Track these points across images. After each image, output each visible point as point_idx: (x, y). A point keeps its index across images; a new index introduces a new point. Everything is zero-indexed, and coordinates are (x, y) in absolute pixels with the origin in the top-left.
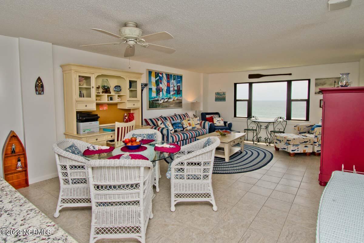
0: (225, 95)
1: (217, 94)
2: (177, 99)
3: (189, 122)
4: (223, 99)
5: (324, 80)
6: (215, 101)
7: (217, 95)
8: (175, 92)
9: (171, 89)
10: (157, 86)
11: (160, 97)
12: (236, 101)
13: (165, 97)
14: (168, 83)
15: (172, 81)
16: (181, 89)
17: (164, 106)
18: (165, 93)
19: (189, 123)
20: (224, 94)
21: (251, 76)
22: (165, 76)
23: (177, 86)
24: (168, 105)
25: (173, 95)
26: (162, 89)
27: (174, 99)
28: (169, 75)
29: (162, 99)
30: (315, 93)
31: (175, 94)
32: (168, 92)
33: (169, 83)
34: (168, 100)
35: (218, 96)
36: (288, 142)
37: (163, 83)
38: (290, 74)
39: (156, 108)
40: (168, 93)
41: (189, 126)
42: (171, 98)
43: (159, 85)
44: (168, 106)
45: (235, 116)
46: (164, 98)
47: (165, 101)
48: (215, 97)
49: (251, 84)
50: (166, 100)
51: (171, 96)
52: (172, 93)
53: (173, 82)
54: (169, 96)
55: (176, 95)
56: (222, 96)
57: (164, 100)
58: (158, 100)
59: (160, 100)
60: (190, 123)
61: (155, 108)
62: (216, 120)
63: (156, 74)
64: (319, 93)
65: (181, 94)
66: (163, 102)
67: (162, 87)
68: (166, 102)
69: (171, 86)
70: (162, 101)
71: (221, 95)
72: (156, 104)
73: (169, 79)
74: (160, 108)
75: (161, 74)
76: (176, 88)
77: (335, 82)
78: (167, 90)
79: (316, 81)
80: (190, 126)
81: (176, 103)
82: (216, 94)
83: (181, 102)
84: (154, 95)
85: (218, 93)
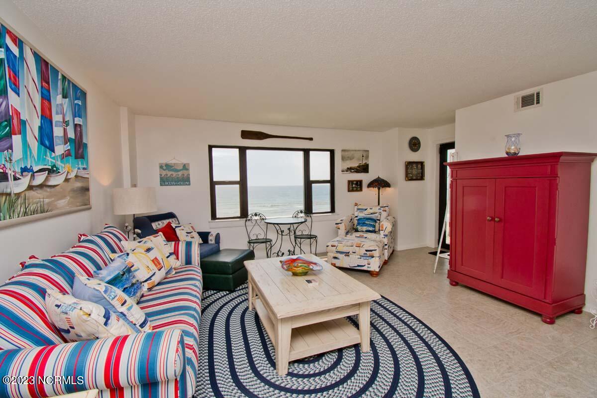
0: (187, 169)
1: (165, 168)
2: (76, 176)
3: (152, 255)
4: (185, 180)
5: (352, 152)
6: (161, 185)
7: (164, 170)
8: (68, 147)
9: (58, 132)
11: (14, 159)
12: (213, 184)
13: (36, 164)
15: (59, 99)
16: (84, 141)
17: (32, 207)
19: (153, 261)
20: (185, 167)
21: (246, 135)
23: (76, 126)
24: (47, 200)
25: (62, 157)
26: (23, 123)
27: (69, 177)
28: (46, 63)
29: (24, 170)
30: (342, 171)
31: (68, 154)
32: (47, 143)
34: (47, 179)
35: (169, 173)
36: (368, 253)
37: (24, 93)
38: (311, 139)
40: (45, 146)
41: (156, 270)
42: (57, 171)
44: (49, 204)
45: (214, 216)
46: (32, 170)
47: (34, 183)
48: (161, 175)
49: (243, 151)
50: (40, 179)
51: (59, 164)
52: (60, 149)
53: (61, 105)
54: (49, 159)
55: (71, 159)
56: (180, 173)
57: (33, 176)
58: (5, 177)
59: (15, 179)
60: (156, 258)
62: (184, 233)
64: (347, 171)
65: (86, 159)
66: (30, 188)
67: (19, 110)
68: (41, 186)
69: (57, 118)
70: (25, 181)
71: (177, 171)
76: (71, 134)
77: (363, 156)
78: (41, 128)
79: (343, 153)
80: (159, 270)
81: (73, 190)
82: (161, 167)
83: (87, 189)
85: (167, 165)
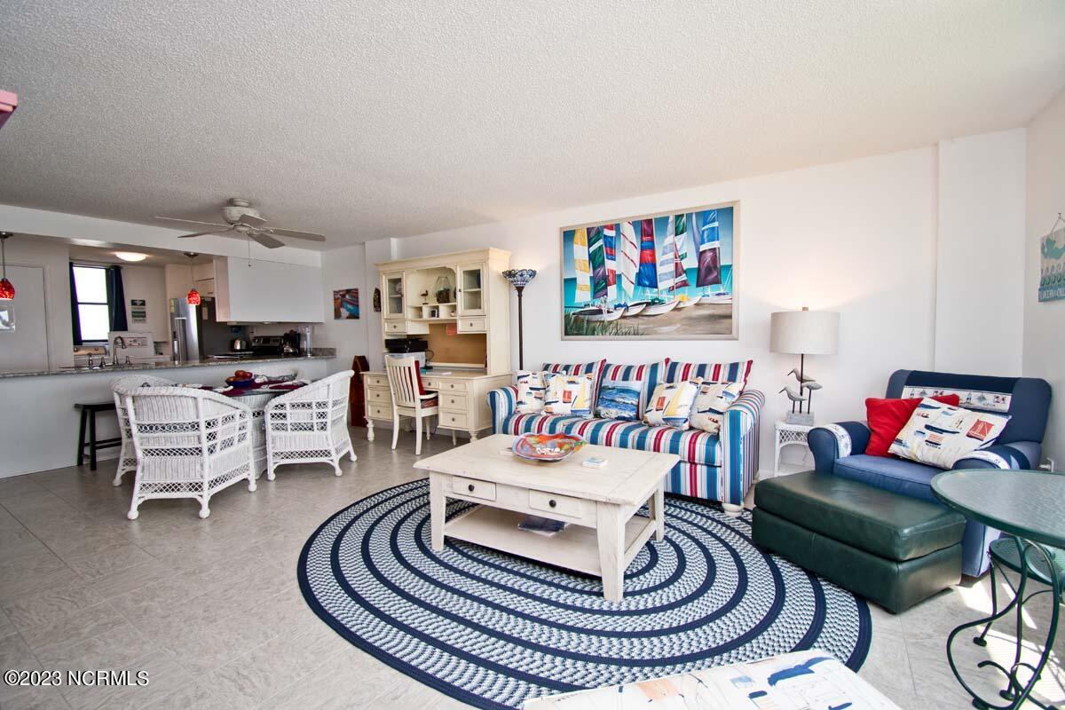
8: (683, 278)
9: (665, 269)
10: (594, 269)
11: (608, 301)
13: (632, 301)
14: (648, 252)
15: (670, 239)
16: (724, 263)
17: (624, 331)
18: (628, 286)
22: (628, 231)
23: (701, 255)
25: (671, 289)
26: (619, 277)
27: (683, 305)
28: (649, 222)
29: (618, 306)
31: (684, 284)
32: (648, 283)
33: (652, 249)
34: (644, 310)
37: (620, 256)
39: (593, 334)
40: (645, 286)
42: (661, 303)
43: (603, 263)
46: (625, 305)
47: (627, 314)
50: (635, 311)
51: (664, 296)
52: (663, 285)
53: (674, 243)
54: (650, 294)
57: (627, 310)
58: (600, 312)
59: (609, 312)
61: (586, 335)
63: (592, 234)
66: (623, 317)
67: (614, 269)
68: (636, 316)
69: (663, 258)
70: (618, 314)
72: (592, 325)
73: (652, 235)
74: (607, 336)
75: (611, 228)
76: (690, 263)
78: (638, 274)
84: (583, 296)
